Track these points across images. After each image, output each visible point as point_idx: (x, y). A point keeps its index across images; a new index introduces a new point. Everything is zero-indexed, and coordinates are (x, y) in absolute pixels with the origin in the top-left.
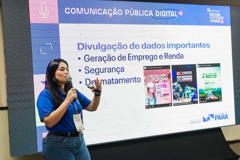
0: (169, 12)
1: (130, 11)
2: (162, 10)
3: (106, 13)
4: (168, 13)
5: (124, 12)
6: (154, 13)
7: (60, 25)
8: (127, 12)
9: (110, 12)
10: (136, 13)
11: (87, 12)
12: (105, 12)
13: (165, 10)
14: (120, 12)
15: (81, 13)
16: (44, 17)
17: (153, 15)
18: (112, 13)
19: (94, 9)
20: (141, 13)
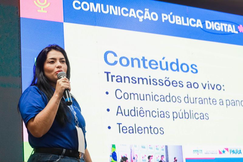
0: (225, 25)
1: (169, 16)
2: (214, 21)
3: (134, 15)
4: (223, 26)
5: (160, 17)
6: (203, 23)
7: (65, 24)
8: (165, 17)
9: (140, 14)
10: (178, 20)
11: (105, 9)
12: (132, 13)
13: (220, 21)
14: (154, 16)
15: (96, 11)
16: (42, 11)
17: (202, 27)
18: (142, 17)
19: (116, 7)
20: (186, 22)
